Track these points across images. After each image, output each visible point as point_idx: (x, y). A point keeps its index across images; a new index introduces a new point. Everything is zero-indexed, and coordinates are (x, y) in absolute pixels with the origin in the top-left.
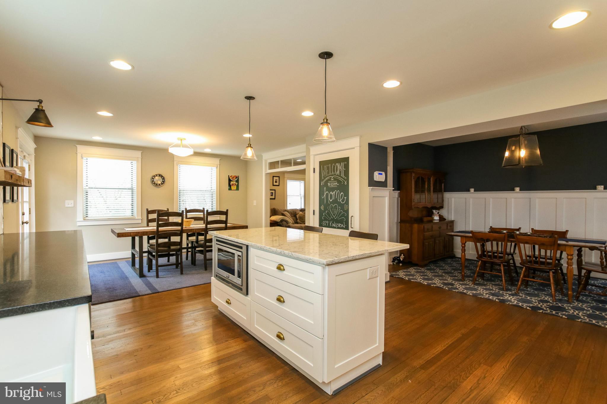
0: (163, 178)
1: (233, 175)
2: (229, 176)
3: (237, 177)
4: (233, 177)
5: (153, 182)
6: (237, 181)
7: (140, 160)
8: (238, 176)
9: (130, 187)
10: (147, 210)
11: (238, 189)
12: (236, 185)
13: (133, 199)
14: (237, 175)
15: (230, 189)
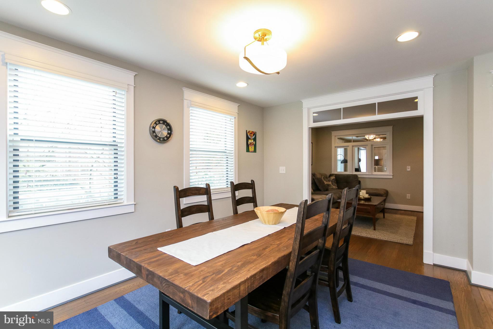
0: (168, 127)
1: (251, 130)
2: (247, 131)
3: (254, 134)
4: (251, 134)
5: (155, 134)
6: (255, 139)
7: (132, 89)
8: (256, 132)
9: (109, 140)
10: (176, 189)
11: (255, 151)
12: (253, 144)
13: (117, 170)
14: (254, 131)
15: (248, 150)
